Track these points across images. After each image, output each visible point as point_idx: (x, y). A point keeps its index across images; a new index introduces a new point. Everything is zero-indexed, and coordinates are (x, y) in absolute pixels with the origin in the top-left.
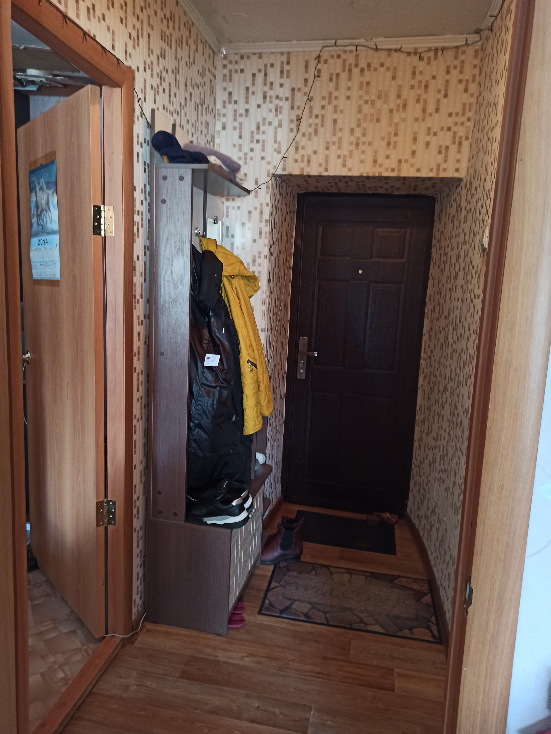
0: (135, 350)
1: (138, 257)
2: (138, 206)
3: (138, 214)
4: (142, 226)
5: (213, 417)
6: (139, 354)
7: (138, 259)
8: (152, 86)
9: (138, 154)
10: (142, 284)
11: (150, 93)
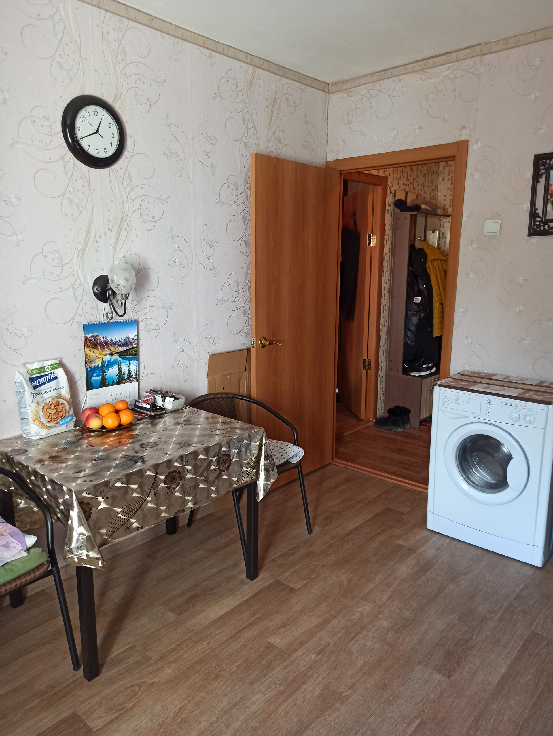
0: (382, 294)
1: (386, 254)
2: (387, 232)
3: (387, 235)
4: (388, 240)
5: (416, 326)
6: (384, 297)
7: (386, 255)
8: (397, 178)
9: (388, 210)
10: (387, 266)
11: (396, 182)
